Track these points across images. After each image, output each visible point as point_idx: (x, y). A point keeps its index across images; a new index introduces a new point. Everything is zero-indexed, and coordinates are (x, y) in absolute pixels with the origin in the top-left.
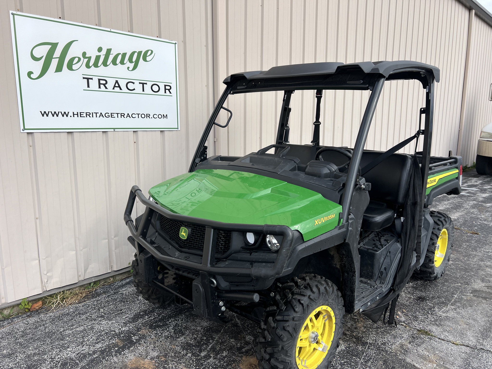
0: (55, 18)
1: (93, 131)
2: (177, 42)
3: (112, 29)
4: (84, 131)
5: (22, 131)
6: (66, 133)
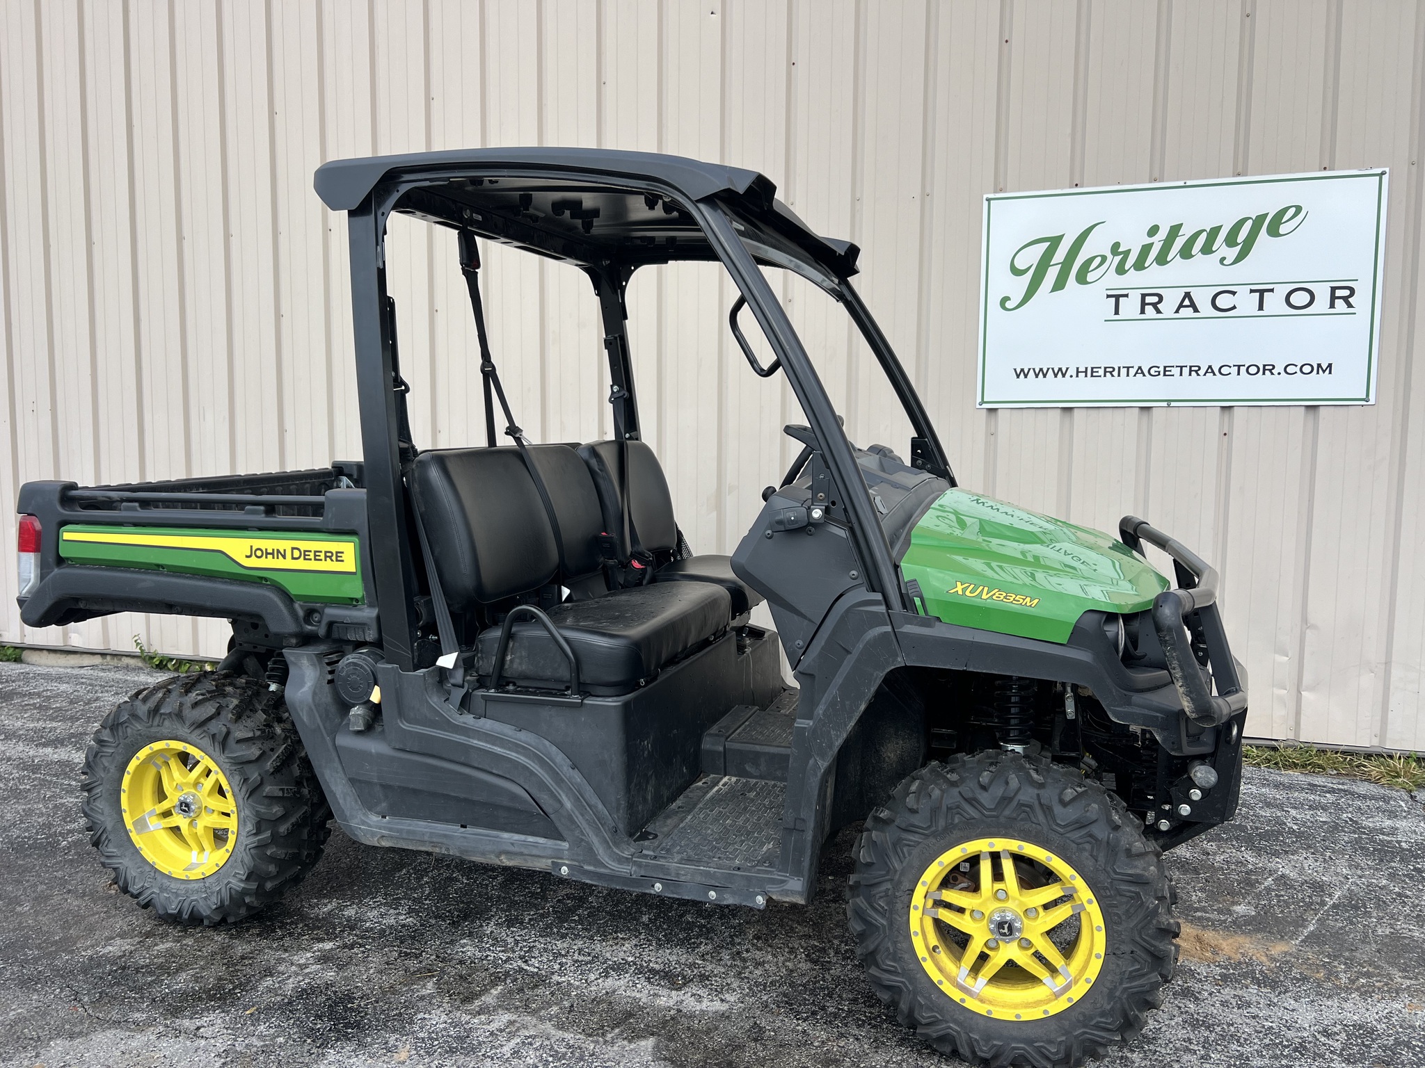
0: (1062, 188)
1: (1117, 407)
2: (1387, 170)
3: (1190, 179)
4: (1096, 407)
5: (978, 406)
6: (1059, 411)
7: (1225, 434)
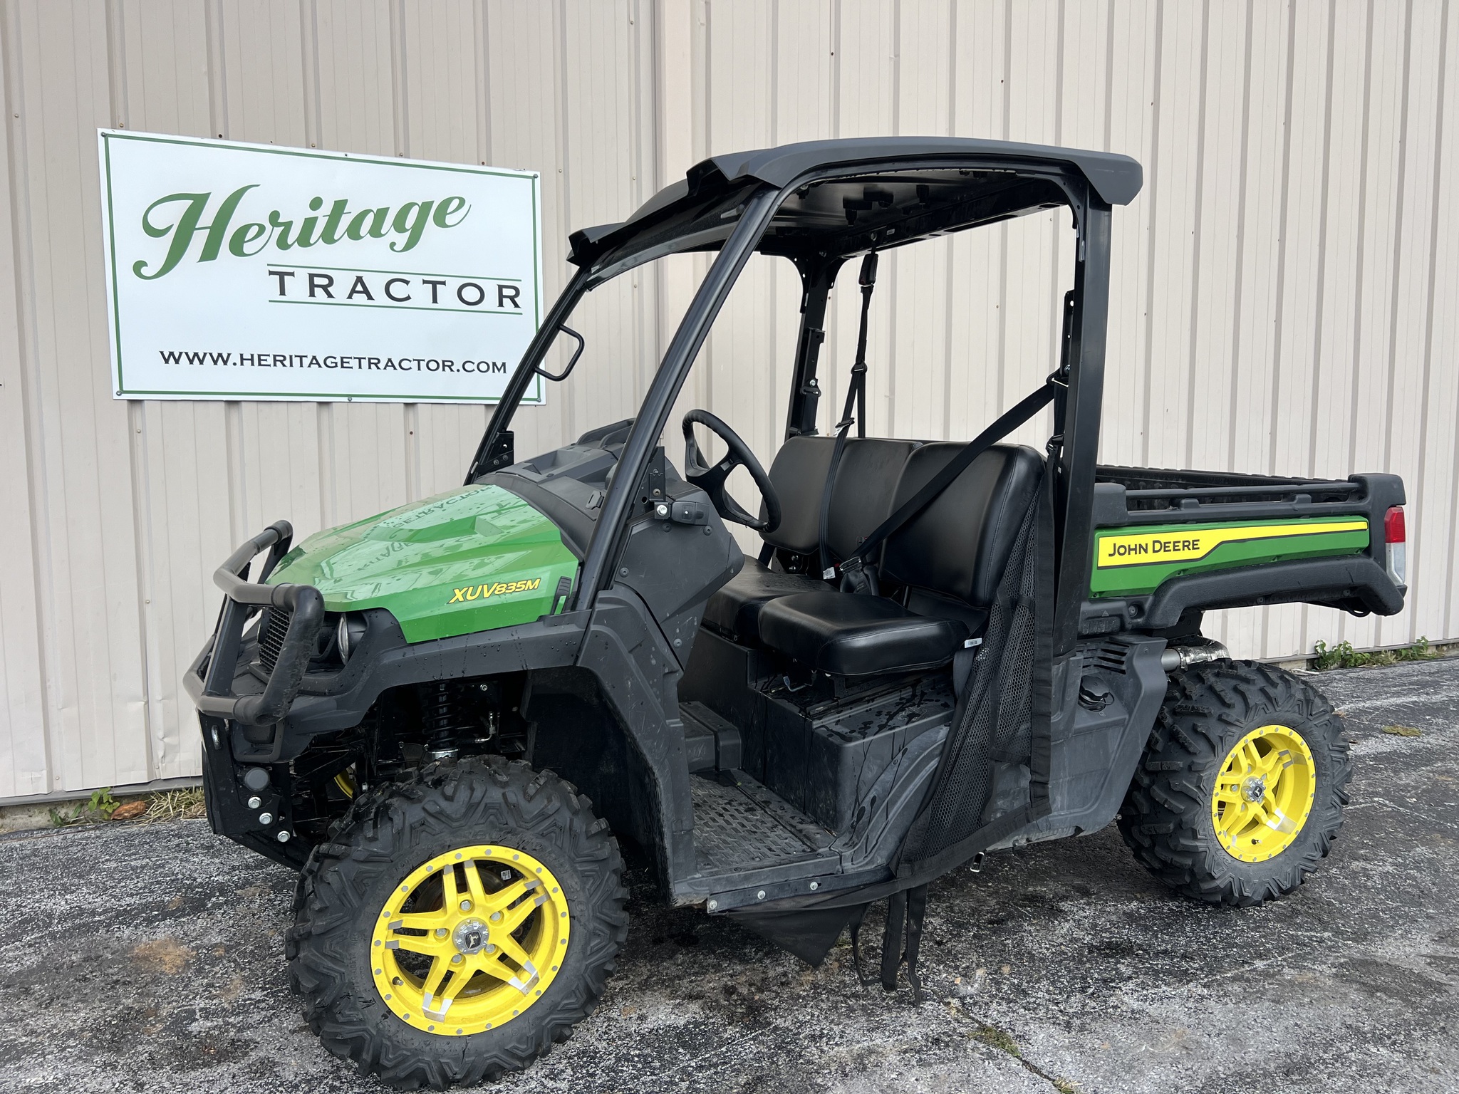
2: (538, 174)
3: (351, 152)
5: (116, 397)
6: (223, 404)
7: (411, 433)
